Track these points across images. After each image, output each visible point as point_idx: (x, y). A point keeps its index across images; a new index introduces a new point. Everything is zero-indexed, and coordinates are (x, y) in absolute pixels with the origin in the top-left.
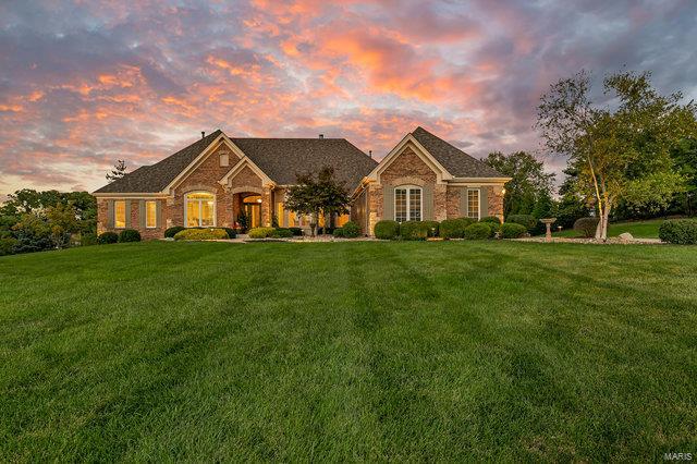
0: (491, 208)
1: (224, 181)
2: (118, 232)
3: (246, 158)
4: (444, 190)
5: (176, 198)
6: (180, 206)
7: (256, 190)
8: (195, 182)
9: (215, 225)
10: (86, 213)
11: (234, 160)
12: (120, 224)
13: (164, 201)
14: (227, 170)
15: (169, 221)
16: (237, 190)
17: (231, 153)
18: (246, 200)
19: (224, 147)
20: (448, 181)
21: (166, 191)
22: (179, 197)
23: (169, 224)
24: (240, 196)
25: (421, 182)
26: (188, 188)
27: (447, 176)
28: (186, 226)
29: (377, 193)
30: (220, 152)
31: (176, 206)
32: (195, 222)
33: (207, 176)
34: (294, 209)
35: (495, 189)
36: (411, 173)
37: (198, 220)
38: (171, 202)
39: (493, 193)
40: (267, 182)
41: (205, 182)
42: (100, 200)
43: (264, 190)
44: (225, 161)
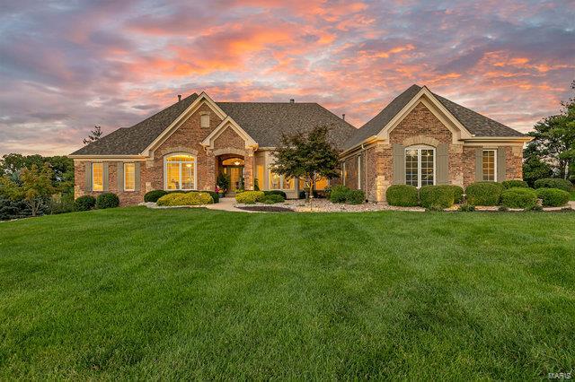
0: (509, 170)
1: (206, 143)
2: (96, 196)
3: (229, 119)
4: (460, 151)
5: (156, 160)
6: (159, 168)
7: (239, 152)
8: (174, 144)
9: (195, 189)
10: (65, 176)
11: (215, 121)
12: (98, 187)
13: (143, 164)
14: (207, 132)
15: (148, 184)
16: (219, 152)
17: (213, 113)
18: (224, 163)
19: (205, 107)
20: (465, 141)
21: (146, 153)
22: (158, 160)
23: (149, 187)
24: (220, 159)
25: (434, 142)
26: (169, 150)
27: (465, 134)
28: (166, 189)
29: (385, 154)
30: (201, 113)
31: (155, 169)
32: (173, 185)
33: (188, 137)
34: (280, 171)
35: (514, 150)
36: (424, 131)
37: (177, 183)
38: (150, 164)
39: (511, 155)
40: (250, 143)
41: (185, 144)
42: (77, 162)
43: (247, 151)
44: (206, 122)
